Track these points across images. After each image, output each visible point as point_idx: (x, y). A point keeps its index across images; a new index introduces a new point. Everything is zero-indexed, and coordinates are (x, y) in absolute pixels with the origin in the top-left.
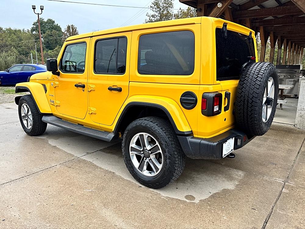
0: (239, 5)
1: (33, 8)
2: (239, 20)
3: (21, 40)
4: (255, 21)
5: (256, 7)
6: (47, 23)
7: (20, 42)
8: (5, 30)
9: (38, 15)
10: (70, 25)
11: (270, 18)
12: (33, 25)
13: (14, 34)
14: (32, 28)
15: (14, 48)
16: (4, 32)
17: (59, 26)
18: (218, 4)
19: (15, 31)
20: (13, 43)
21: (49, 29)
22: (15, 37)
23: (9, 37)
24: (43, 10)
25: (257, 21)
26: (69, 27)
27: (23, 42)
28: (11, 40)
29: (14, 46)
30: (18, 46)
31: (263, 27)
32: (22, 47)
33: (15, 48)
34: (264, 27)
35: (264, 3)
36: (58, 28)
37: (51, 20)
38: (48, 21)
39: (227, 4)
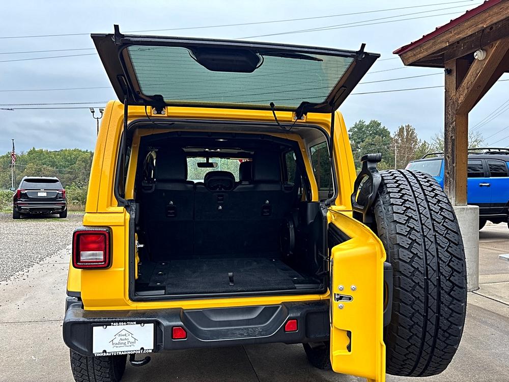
6: (368, 126)
10: (404, 126)
17: (387, 129)
18: (475, 54)
21: (371, 134)
26: (401, 130)
36: (384, 133)
37: (375, 122)
38: (370, 123)
39: (494, 49)
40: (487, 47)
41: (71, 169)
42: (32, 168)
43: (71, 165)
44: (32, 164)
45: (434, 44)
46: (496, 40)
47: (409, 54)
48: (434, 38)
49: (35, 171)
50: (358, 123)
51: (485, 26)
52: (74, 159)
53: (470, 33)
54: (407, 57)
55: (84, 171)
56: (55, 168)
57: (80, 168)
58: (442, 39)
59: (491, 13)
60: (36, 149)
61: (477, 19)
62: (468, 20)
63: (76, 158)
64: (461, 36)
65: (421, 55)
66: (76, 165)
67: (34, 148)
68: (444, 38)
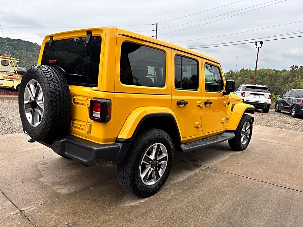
41: (262, 81)
42: (240, 79)
43: (263, 78)
44: (240, 77)
49: (242, 81)
52: (265, 75)
55: (269, 82)
56: (253, 80)
57: (267, 80)
60: (244, 69)
63: (266, 74)
66: (265, 78)
67: (243, 68)
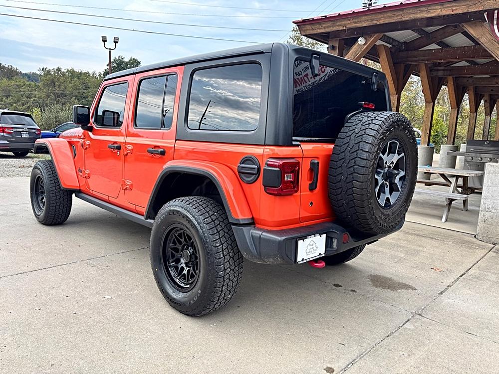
0: (405, 42)
1: (103, 41)
2: (406, 65)
3: (87, 88)
4: (436, 68)
5: (434, 46)
6: (127, 63)
7: (85, 91)
8: (65, 71)
9: (109, 50)
11: (464, 63)
12: (107, 65)
13: (78, 78)
14: (106, 70)
15: (75, 99)
16: (64, 74)
18: (359, 40)
19: (81, 73)
20: (76, 92)
22: (78, 82)
23: (70, 83)
24: (117, 44)
25: (439, 68)
27: (89, 90)
28: (72, 87)
29: (76, 96)
30: (81, 97)
31: (453, 78)
32: (87, 98)
33: (78, 99)
34: (456, 77)
35: (447, 39)
37: (135, 60)
38: (130, 61)
39: (372, 39)
40: (367, 37)
45: (333, 26)
46: (376, 33)
47: (308, 27)
48: (334, 21)
50: (117, 58)
51: (378, 23)
53: (365, 25)
54: (305, 29)
58: (340, 23)
59: (385, 15)
61: (374, 17)
62: (366, 15)
64: (358, 25)
65: (319, 30)
68: (343, 23)
